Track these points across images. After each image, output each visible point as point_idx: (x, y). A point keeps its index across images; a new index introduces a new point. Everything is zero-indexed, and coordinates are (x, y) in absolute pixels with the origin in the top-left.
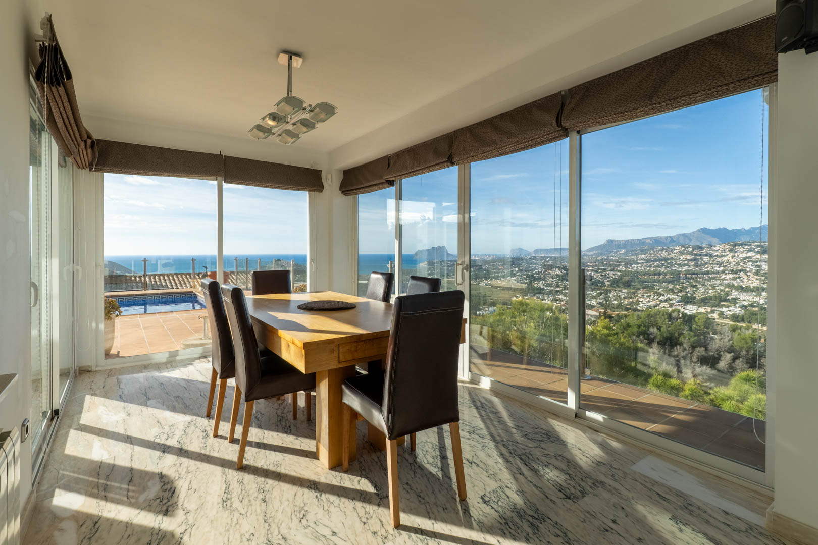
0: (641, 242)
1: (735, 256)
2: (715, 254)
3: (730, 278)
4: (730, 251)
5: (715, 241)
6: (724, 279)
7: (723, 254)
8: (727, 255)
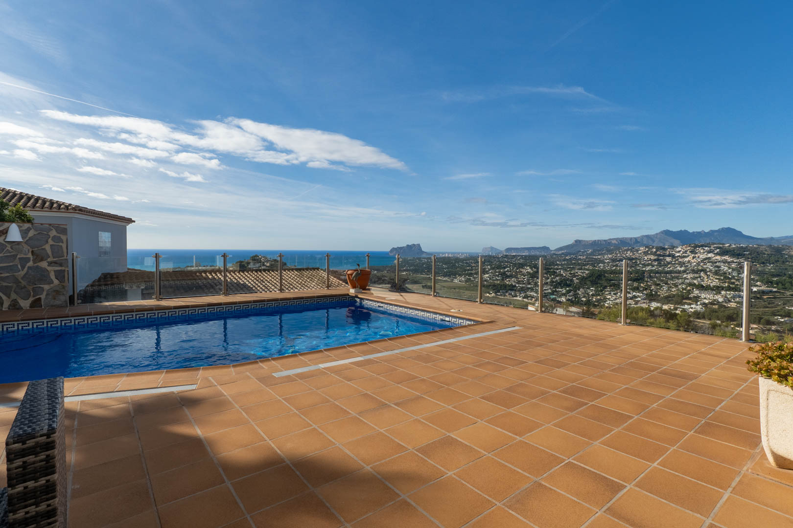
0: (608, 243)
1: (696, 257)
2: (677, 254)
3: (691, 278)
4: (692, 252)
5: (676, 242)
6: (685, 278)
7: (685, 255)
8: (688, 256)
